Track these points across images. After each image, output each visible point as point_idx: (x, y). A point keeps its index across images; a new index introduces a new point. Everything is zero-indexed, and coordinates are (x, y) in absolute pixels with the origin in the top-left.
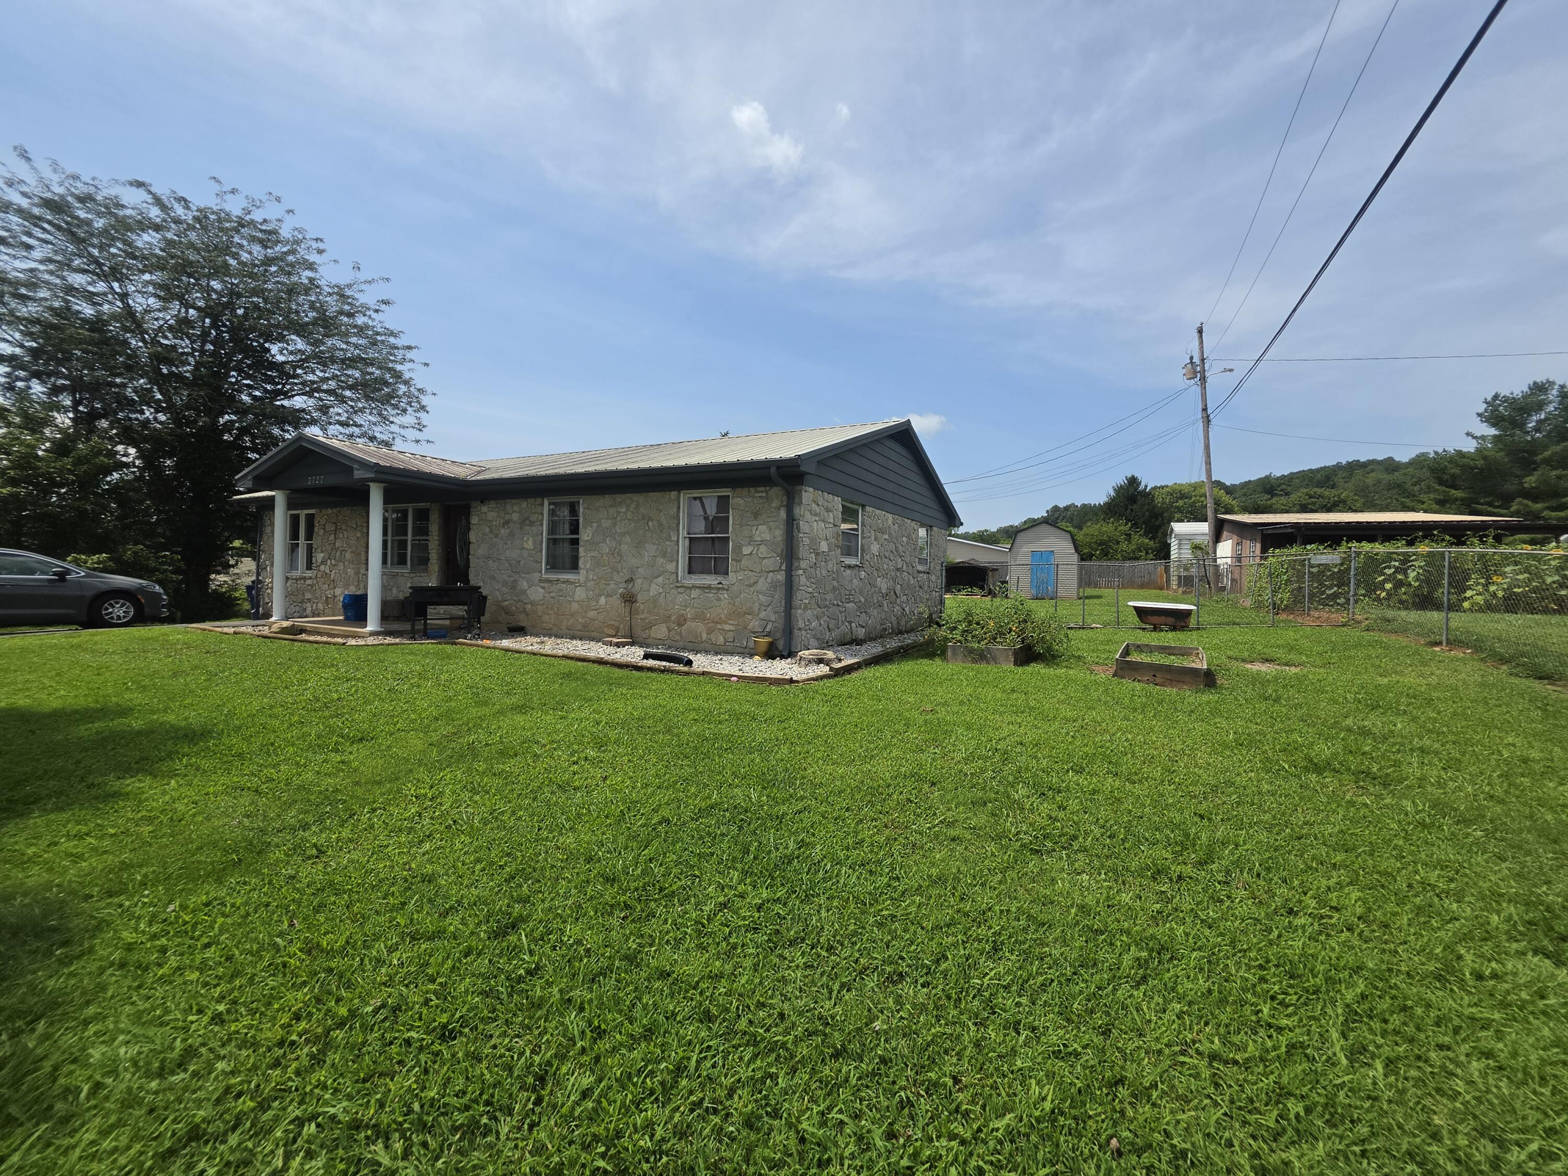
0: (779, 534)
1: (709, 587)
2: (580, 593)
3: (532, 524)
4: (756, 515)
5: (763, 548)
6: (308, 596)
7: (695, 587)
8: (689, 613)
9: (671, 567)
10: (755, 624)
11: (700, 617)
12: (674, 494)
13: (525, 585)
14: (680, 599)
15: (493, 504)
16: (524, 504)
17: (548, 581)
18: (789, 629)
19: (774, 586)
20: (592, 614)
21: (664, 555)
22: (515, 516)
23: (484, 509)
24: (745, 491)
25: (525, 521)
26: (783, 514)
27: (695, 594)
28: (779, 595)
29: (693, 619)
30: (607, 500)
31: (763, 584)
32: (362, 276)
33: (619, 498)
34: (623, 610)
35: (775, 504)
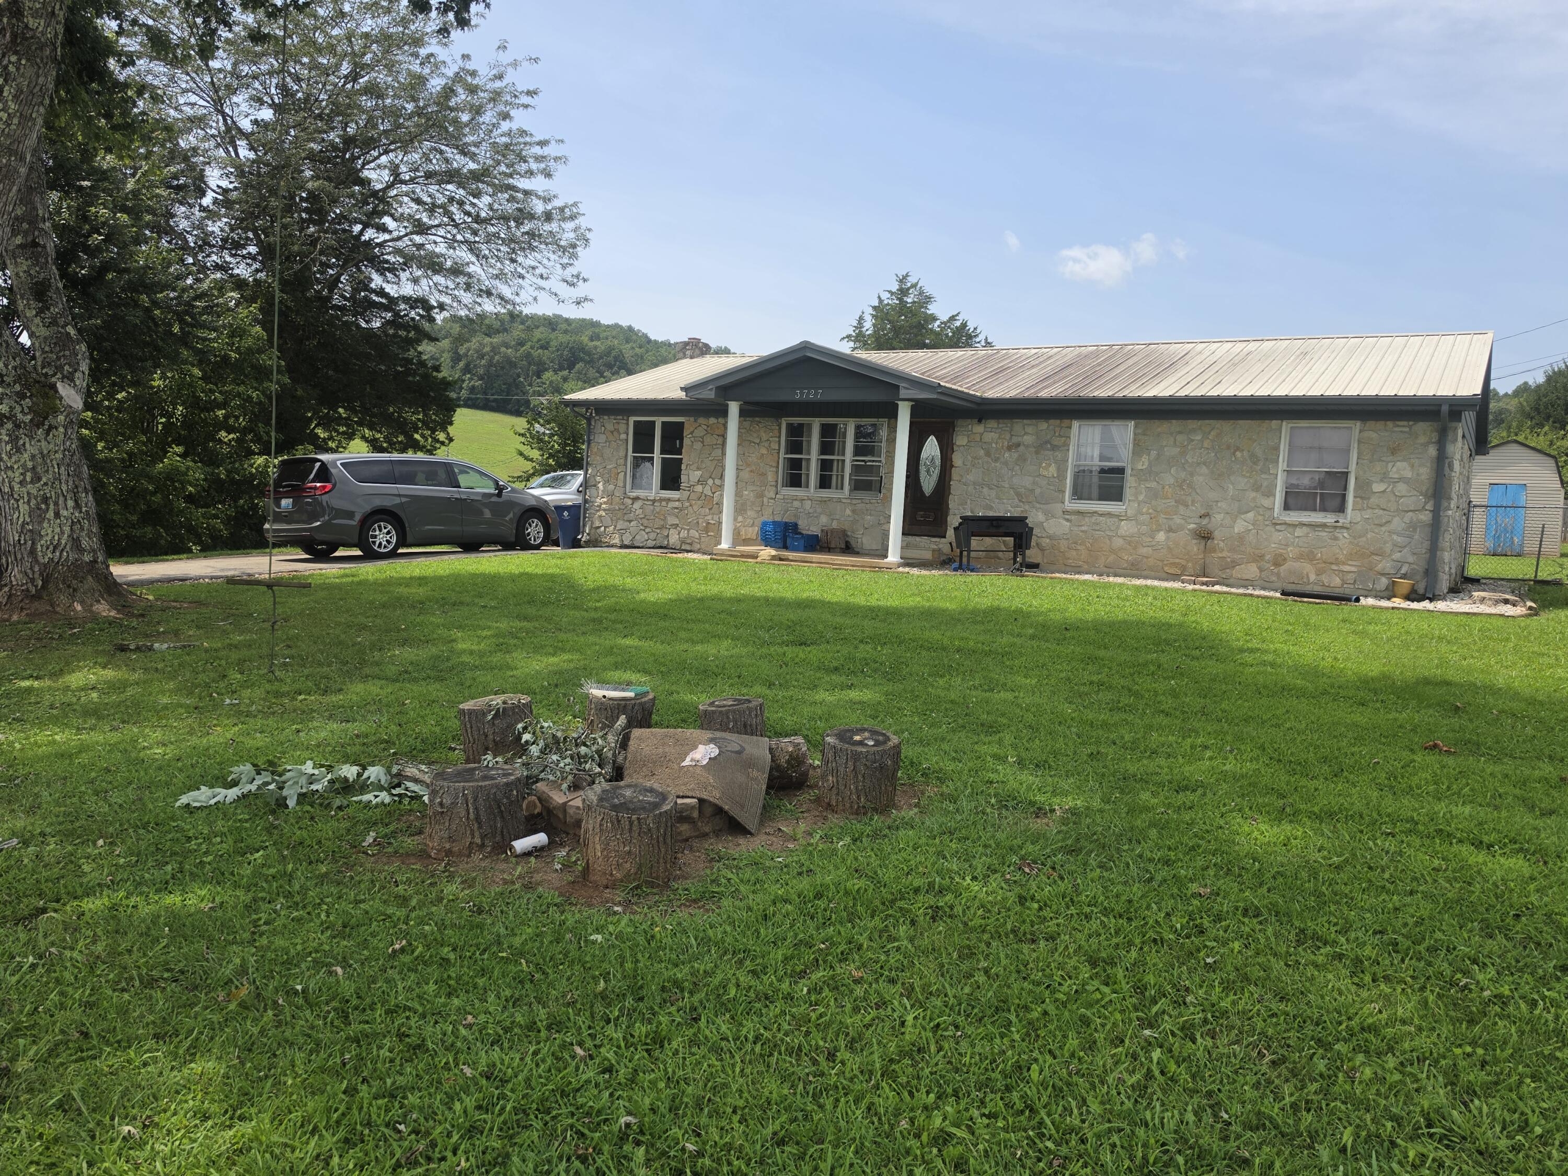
0: (1425, 472)
1: (1324, 526)
2: (1126, 528)
3: (1054, 448)
4: (1394, 451)
5: (1402, 488)
6: (672, 520)
7: (1302, 525)
8: (1291, 552)
9: (1266, 502)
10: (1385, 565)
11: (1309, 557)
12: (1275, 423)
13: (1041, 517)
14: (1278, 536)
15: (992, 424)
16: (1043, 425)
17: (1079, 513)
18: (1430, 572)
19: (1413, 526)
20: (1144, 551)
21: (1257, 488)
22: (1028, 439)
23: (979, 428)
24: (1380, 425)
25: (1042, 446)
26: (1432, 451)
27: (1299, 532)
28: (1420, 539)
29: (1297, 559)
30: (1175, 425)
31: (1397, 523)
33: (1192, 424)
34: (1195, 547)
35: (1422, 439)
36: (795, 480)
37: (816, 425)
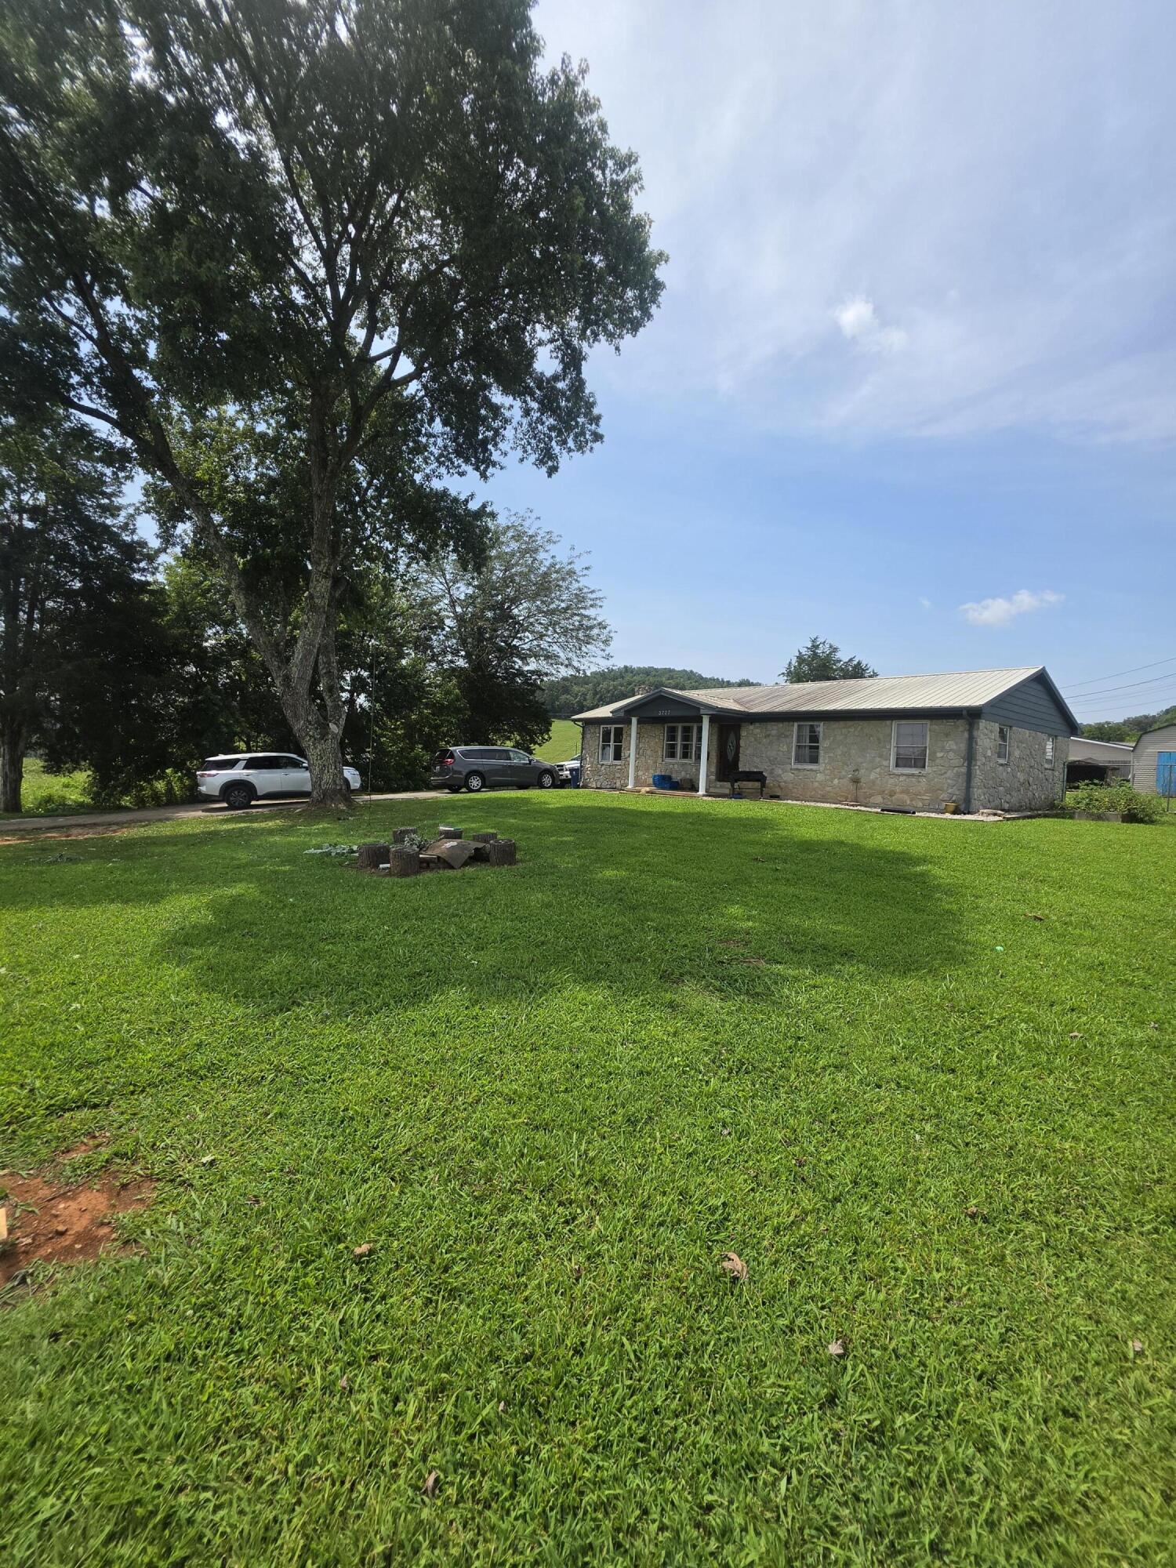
0: (963, 746)
1: (913, 775)
2: (820, 777)
3: (786, 736)
4: (947, 735)
5: (951, 755)
6: (618, 775)
7: (903, 775)
8: (898, 789)
9: (885, 763)
10: (944, 796)
11: (906, 791)
12: (888, 722)
13: (780, 772)
14: (891, 781)
15: (757, 725)
16: (781, 725)
17: (797, 769)
18: (968, 800)
19: (958, 775)
20: (828, 789)
21: (881, 756)
22: (774, 732)
23: (751, 727)
24: (940, 721)
25: (779, 736)
26: (966, 735)
27: (901, 779)
28: (962, 780)
29: (902, 792)
30: (842, 723)
31: (950, 774)
32: (575, 553)
33: (850, 723)
34: (852, 787)
35: (961, 729)
36: (672, 755)
37: (680, 727)
